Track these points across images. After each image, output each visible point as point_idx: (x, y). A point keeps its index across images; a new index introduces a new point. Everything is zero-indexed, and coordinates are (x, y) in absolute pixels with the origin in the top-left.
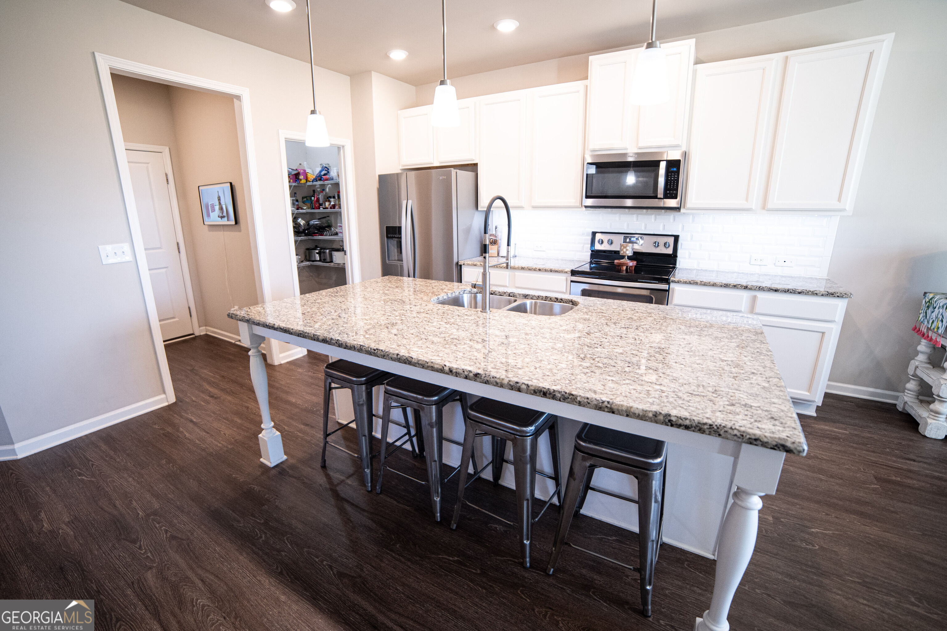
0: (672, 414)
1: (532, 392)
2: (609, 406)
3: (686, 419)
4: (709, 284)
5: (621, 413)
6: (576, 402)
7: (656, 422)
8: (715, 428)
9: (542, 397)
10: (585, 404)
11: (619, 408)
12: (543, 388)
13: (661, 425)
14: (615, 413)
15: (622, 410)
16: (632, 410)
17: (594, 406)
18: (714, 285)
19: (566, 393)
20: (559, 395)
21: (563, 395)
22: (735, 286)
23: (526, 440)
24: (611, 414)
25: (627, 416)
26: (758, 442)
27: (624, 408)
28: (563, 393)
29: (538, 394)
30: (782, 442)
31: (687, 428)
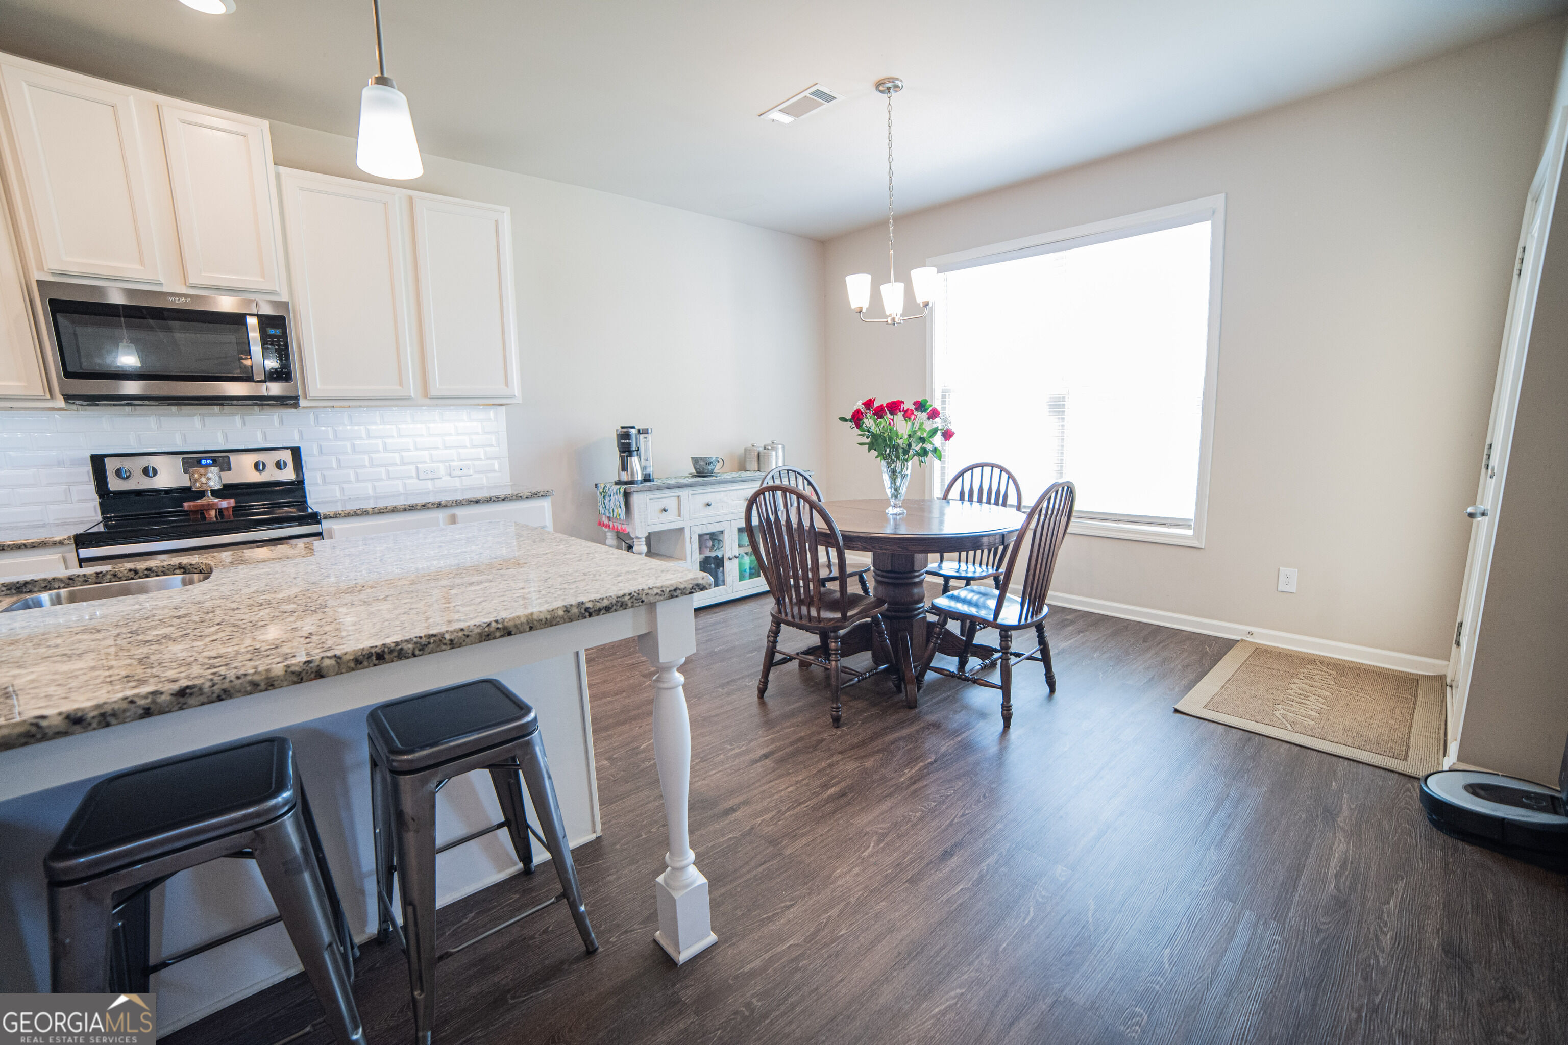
0: (584, 601)
1: (352, 665)
2: (500, 626)
3: (603, 599)
4: (386, 510)
5: (521, 629)
6: (445, 644)
7: (571, 620)
8: (636, 595)
9: (375, 665)
10: (462, 641)
11: (517, 623)
12: (372, 647)
13: (578, 622)
14: (513, 633)
15: (522, 624)
16: (535, 617)
17: (478, 636)
18: (394, 510)
19: (421, 638)
20: (410, 646)
21: (416, 643)
22: (424, 506)
23: (282, 823)
24: (507, 639)
25: (531, 628)
26: (679, 592)
27: (523, 620)
28: (415, 640)
29: (365, 663)
30: (696, 582)
31: (608, 609)
